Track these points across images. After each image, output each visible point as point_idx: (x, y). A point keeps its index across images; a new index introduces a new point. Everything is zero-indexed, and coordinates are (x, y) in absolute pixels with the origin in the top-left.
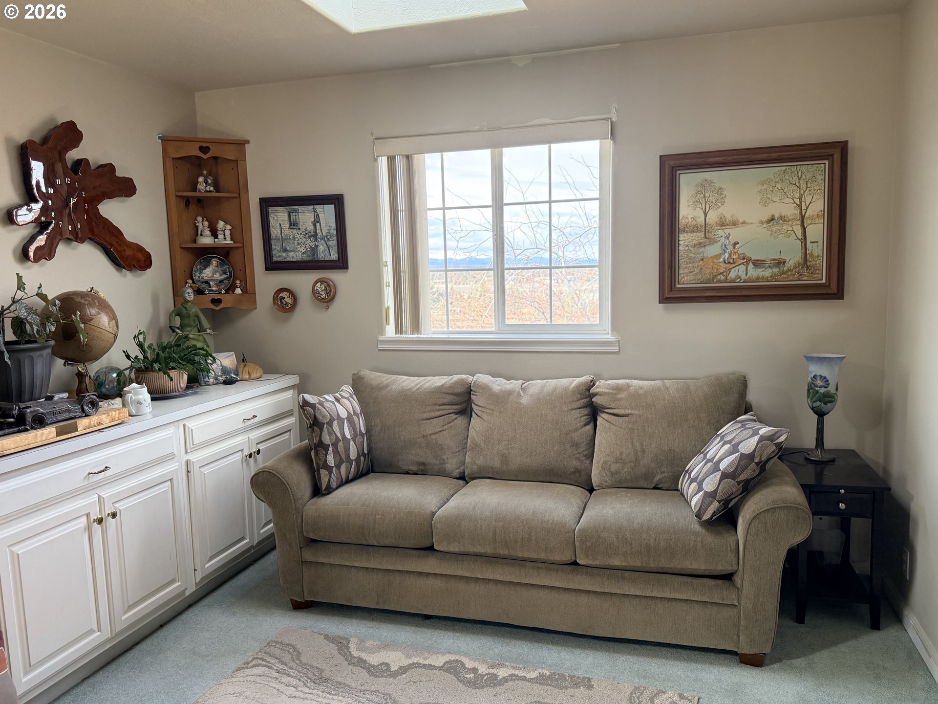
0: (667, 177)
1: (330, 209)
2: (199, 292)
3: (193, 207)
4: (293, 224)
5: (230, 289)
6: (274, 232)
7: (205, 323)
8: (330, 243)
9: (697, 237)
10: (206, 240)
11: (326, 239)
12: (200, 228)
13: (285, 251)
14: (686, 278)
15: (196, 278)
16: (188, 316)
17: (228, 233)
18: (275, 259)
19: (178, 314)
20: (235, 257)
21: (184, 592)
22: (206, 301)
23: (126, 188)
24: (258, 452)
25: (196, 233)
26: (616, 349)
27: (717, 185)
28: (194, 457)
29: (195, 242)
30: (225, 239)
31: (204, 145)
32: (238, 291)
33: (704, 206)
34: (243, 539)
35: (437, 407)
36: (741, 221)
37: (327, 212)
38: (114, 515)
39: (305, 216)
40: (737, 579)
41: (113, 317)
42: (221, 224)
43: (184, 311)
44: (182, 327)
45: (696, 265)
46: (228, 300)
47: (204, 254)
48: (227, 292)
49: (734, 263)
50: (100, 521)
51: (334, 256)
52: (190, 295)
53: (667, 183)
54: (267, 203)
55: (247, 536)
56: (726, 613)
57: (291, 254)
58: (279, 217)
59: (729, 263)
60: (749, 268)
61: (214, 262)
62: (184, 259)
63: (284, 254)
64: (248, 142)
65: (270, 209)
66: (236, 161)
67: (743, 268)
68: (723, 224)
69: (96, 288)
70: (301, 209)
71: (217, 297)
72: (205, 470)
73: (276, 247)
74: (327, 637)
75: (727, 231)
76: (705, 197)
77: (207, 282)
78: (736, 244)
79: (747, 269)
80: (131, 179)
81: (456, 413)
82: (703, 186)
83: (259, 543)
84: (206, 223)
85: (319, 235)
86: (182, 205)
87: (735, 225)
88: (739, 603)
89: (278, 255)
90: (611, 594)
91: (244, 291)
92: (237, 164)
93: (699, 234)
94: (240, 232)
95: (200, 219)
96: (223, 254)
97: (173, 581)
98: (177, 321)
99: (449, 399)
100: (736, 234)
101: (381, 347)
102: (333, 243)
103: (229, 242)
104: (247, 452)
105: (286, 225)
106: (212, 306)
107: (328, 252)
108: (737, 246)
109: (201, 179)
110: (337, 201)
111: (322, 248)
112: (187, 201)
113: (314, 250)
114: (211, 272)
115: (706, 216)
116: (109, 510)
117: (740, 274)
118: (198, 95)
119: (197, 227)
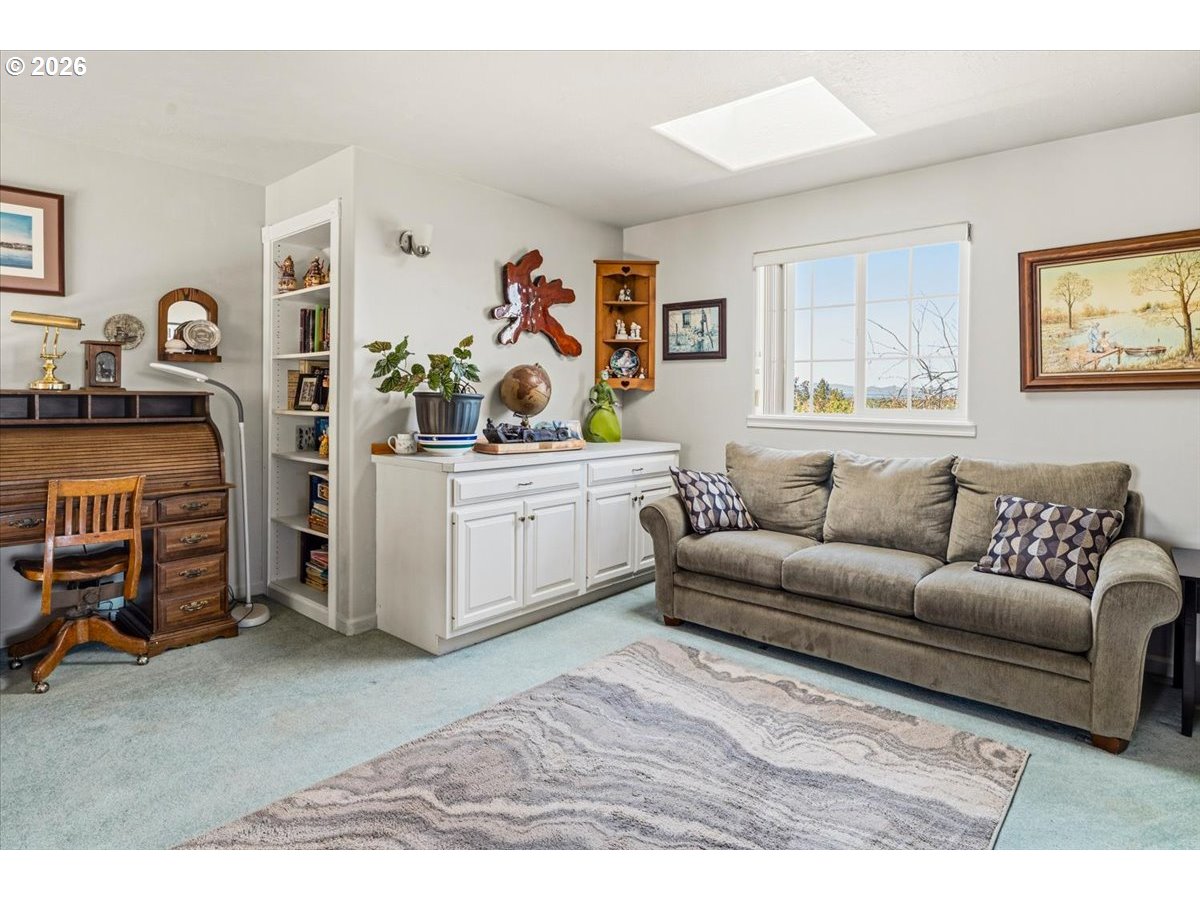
0: (1026, 272)
1: (715, 310)
2: (614, 376)
3: (615, 313)
4: (686, 324)
5: (636, 375)
6: (672, 330)
7: (615, 398)
8: (713, 338)
9: (1062, 328)
10: (622, 337)
11: (710, 334)
12: (619, 328)
13: (679, 344)
14: (1051, 366)
15: (612, 365)
16: (603, 392)
17: (638, 332)
18: (670, 351)
19: (596, 390)
20: (642, 350)
21: (577, 592)
22: (617, 383)
23: (568, 297)
24: (642, 498)
25: (616, 331)
26: (973, 434)
27: (1083, 277)
28: (594, 491)
29: (614, 338)
30: (635, 337)
31: (626, 266)
32: (642, 376)
33: (1068, 298)
34: (625, 564)
35: (798, 478)
36: (1110, 310)
37: (713, 313)
38: (532, 518)
39: (695, 316)
40: (1091, 655)
41: (549, 386)
42: (634, 325)
43: (600, 388)
44: (598, 400)
45: (1061, 354)
46: (634, 383)
47: (618, 348)
48: (634, 377)
49: (1104, 352)
50: (523, 520)
51: (716, 348)
52: (605, 375)
53: (1026, 277)
54: (668, 308)
55: (629, 563)
56: (1077, 687)
57: (683, 347)
58: (676, 317)
59: (1098, 352)
60: (1122, 358)
61: (626, 354)
62: (605, 350)
63: (678, 348)
64: (658, 262)
65: (670, 313)
66: (648, 278)
67: (1114, 357)
68: (1089, 314)
69: (540, 364)
70: (693, 311)
71: (625, 379)
72: (601, 502)
73: (672, 341)
74: (681, 646)
75: (1095, 321)
76: (1068, 290)
77: (620, 369)
78: (1104, 334)
79: (1119, 358)
80: (572, 291)
81: (817, 483)
82: (1066, 280)
83: (639, 572)
84: (623, 325)
85: (705, 331)
86: (607, 310)
87: (1104, 314)
88: (1092, 679)
89: (673, 348)
90: (949, 651)
91: (647, 376)
92: (647, 280)
93: (1063, 325)
94: (646, 332)
95: (619, 321)
96: (634, 347)
97: (569, 580)
98: (595, 395)
99: (809, 470)
100: (1105, 323)
101: (750, 424)
102: (716, 338)
103: (638, 338)
104: (633, 496)
105: (681, 324)
106: (622, 387)
107: (711, 344)
108: (1106, 335)
109: (622, 292)
110: (721, 304)
111: (707, 341)
112: (611, 308)
113: (700, 344)
114: (624, 361)
115: (1070, 307)
116: (530, 514)
117: (1109, 363)
118: (625, 231)
119: (616, 328)
